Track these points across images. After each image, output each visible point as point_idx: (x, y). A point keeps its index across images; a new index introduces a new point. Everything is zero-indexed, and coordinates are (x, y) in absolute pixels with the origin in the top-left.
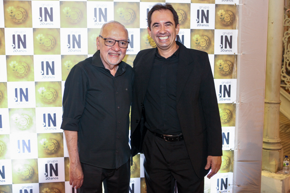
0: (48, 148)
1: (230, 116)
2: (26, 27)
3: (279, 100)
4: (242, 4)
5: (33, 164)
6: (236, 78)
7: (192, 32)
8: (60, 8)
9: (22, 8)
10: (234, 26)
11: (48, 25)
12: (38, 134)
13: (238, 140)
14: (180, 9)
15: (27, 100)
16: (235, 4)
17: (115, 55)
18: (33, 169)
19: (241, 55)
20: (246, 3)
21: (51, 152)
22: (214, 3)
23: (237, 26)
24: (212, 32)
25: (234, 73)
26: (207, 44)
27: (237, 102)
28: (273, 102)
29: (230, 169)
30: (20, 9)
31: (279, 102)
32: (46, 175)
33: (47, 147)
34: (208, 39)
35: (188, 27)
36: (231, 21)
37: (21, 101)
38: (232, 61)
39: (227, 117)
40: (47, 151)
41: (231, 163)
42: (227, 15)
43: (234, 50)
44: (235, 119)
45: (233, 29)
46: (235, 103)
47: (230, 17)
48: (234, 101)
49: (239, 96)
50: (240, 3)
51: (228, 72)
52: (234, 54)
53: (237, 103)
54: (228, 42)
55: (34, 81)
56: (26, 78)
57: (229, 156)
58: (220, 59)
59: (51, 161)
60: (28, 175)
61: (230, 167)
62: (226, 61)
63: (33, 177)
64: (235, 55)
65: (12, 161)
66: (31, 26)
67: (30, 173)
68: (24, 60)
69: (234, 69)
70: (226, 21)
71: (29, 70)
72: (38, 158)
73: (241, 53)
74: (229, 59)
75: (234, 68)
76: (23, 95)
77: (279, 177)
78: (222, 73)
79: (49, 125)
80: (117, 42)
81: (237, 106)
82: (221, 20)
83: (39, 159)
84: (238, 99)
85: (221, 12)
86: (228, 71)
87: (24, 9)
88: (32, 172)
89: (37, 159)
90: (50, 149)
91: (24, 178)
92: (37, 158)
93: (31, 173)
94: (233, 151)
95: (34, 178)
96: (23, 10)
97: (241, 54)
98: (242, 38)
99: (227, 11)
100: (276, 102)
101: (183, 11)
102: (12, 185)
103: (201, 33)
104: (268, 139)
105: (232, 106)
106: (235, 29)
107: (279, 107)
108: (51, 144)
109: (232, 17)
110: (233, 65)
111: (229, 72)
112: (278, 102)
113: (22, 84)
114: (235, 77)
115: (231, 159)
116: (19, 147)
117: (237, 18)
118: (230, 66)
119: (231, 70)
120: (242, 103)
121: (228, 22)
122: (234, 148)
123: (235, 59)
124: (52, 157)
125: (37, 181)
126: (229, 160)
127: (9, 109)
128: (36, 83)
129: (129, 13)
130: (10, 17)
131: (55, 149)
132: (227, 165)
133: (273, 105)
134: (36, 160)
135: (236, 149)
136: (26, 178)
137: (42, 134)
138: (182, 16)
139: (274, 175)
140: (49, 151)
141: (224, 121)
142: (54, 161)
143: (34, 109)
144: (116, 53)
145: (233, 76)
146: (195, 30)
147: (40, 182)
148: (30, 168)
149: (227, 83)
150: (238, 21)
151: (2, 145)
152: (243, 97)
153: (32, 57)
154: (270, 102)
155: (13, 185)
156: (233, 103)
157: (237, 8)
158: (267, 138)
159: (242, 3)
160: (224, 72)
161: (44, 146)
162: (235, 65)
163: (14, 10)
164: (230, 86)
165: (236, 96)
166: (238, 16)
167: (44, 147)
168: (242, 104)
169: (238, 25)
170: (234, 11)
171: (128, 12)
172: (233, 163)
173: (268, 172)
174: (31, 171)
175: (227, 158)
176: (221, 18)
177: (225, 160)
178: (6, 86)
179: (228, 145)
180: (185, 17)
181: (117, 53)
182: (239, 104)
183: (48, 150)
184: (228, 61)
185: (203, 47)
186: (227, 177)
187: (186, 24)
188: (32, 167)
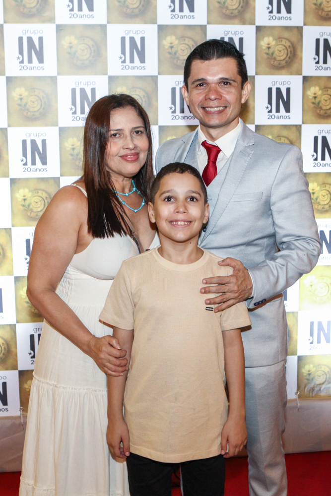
5: (7, 335)
7: (305, 83)
8: (57, 38)
11: (34, 70)
12: (17, 279)
14: (284, 38)
18: (8, 345)
32: (31, 356)
35: (299, 72)
55: (8, 177)
63: (7, 359)
66: (2, 73)
72: (17, 322)
83: (18, 325)
88: (6, 349)
89: (15, 325)
92: (15, 323)
95: (10, 362)
101: (289, 40)
103: (322, 83)
125: (15, 367)
128: (13, 181)
129: (187, 47)
134: (13, 328)
138: (287, 50)
143: (8, 231)
146: (311, 77)
147: (20, 368)
153: (4, 131)
167: (28, 303)
171: (185, 44)
180: (292, 52)
187: (295, 66)
188: (5, 341)
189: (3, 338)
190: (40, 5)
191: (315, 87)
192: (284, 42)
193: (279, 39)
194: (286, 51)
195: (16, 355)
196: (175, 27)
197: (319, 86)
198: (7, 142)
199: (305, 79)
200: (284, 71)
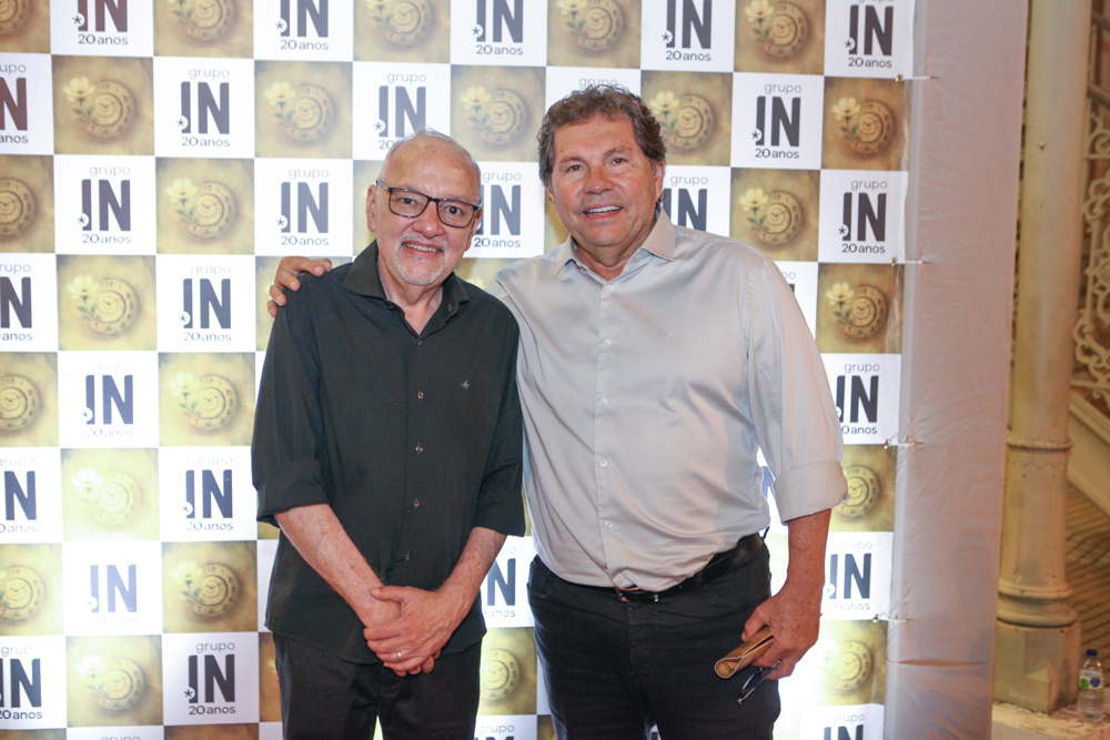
0: (200, 595)
1: (874, 493)
2: (131, 153)
3: (1067, 437)
4: (925, 78)
5: (144, 655)
6: (900, 352)
7: (735, 180)
9: (118, 82)
10: (893, 159)
11: (211, 145)
12: (166, 547)
13: (905, 583)
14: (695, 95)
15: (128, 417)
16: (900, 77)
17: (425, 249)
18: (145, 675)
19: (917, 265)
20: (938, 74)
21: (211, 612)
22: (822, 73)
23: (905, 156)
24: (811, 178)
25: (890, 334)
26: (793, 224)
27: (900, 442)
28: (1041, 444)
29: (873, 693)
30: (113, 88)
31: (1066, 446)
32: (189, 697)
33: (196, 594)
34: (796, 205)
35: (724, 161)
36: (881, 140)
37: (105, 423)
38: (886, 288)
39: (863, 497)
40: (196, 609)
41: (879, 669)
42: (868, 118)
43: (894, 248)
44: (893, 503)
45: (888, 168)
46: (894, 442)
47: (879, 125)
48: (889, 437)
49: (909, 417)
50: (915, 72)
51: (868, 330)
52: (894, 261)
53: (900, 445)
54: (868, 216)
55: (155, 349)
56: (125, 338)
57: (870, 643)
58: (841, 281)
59: (208, 647)
60: (125, 697)
61: (874, 685)
62: (861, 287)
63: (142, 702)
64: (896, 266)
65: (69, 640)
66: (147, 150)
67: (132, 687)
68: (121, 271)
69: (894, 316)
70: (865, 139)
71: (136, 308)
72: (165, 632)
73: (917, 260)
74: (874, 279)
75: (891, 314)
76: (115, 398)
77: (1062, 730)
78: (847, 330)
79: (207, 514)
80: (432, 204)
81: (901, 454)
82: (846, 137)
83: (165, 638)
84: (906, 430)
85: (845, 104)
86: (868, 325)
87: (125, 86)
88: (142, 683)
89: (160, 637)
90: (208, 602)
91: (109, 704)
92: (160, 632)
93: (135, 689)
94: (884, 625)
95: (148, 708)
96: (121, 92)
97: (920, 262)
98: (924, 203)
99: (867, 102)
100: (1055, 446)
101: (706, 100)
102: (64, 730)
103: (770, 182)
104: (1021, 583)
105: (882, 454)
106: (898, 168)
107: (1066, 464)
108: (212, 581)
109: (885, 124)
110: (886, 302)
111: (873, 330)
112: (1062, 446)
113: (114, 361)
114: (897, 348)
115: (878, 655)
116: (95, 593)
117: (906, 131)
118: (878, 308)
119: (878, 322)
120: (920, 446)
121: (870, 142)
122: (888, 614)
123: (897, 281)
124: (214, 631)
125: (157, 719)
126: (868, 659)
127: (64, 453)
128: (163, 357)
129: (508, 108)
130: (75, 116)
131: (226, 602)
132: (860, 676)
133: (1041, 458)
134: (156, 642)
135: (896, 618)
136: (116, 705)
137: (180, 544)
138: (702, 118)
139: (1042, 721)
140: (203, 608)
141: (853, 512)
142: (222, 647)
143: (152, 453)
144: (426, 241)
145: (887, 342)
146: (748, 170)
147: (168, 721)
148: (132, 668)
149: (865, 368)
150: (907, 140)
151: (35, 582)
152: (924, 424)
153: (149, 261)
154: (1029, 444)
155: (69, 730)
156: (887, 444)
157: (905, 92)
158: (1019, 580)
159: (925, 73)
160: (853, 329)
161: (185, 588)
162: (896, 302)
163: (90, 90)
164: (875, 380)
165: (897, 419)
166: (909, 120)
167: (186, 594)
168: (920, 449)
169: (909, 156)
170: (894, 103)
171: (504, 102)
172: (883, 669)
173: (1020, 709)
174: (135, 679)
175: (862, 651)
176: (844, 129)
177: (855, 657)
178: (55, 369)
179: (866, 600)
180: (712, 121)
181: (429, 242)
182: (910, 448)
183: (201, 603)
184: (870, 286)
185: (778, 233)
186: (860, 723)
187: (716, 149)
188: (140, 667)
189: (135, 662)
190: (225, 23)
191: (755, 189)
192: (695, 102)
193: (687, 96)
194: (699, 119)
195: (160, 695)
196: (484, 69)
197: (763, 187)
198: (155, 284)
199: (736, 173)
200: (695, 158)
